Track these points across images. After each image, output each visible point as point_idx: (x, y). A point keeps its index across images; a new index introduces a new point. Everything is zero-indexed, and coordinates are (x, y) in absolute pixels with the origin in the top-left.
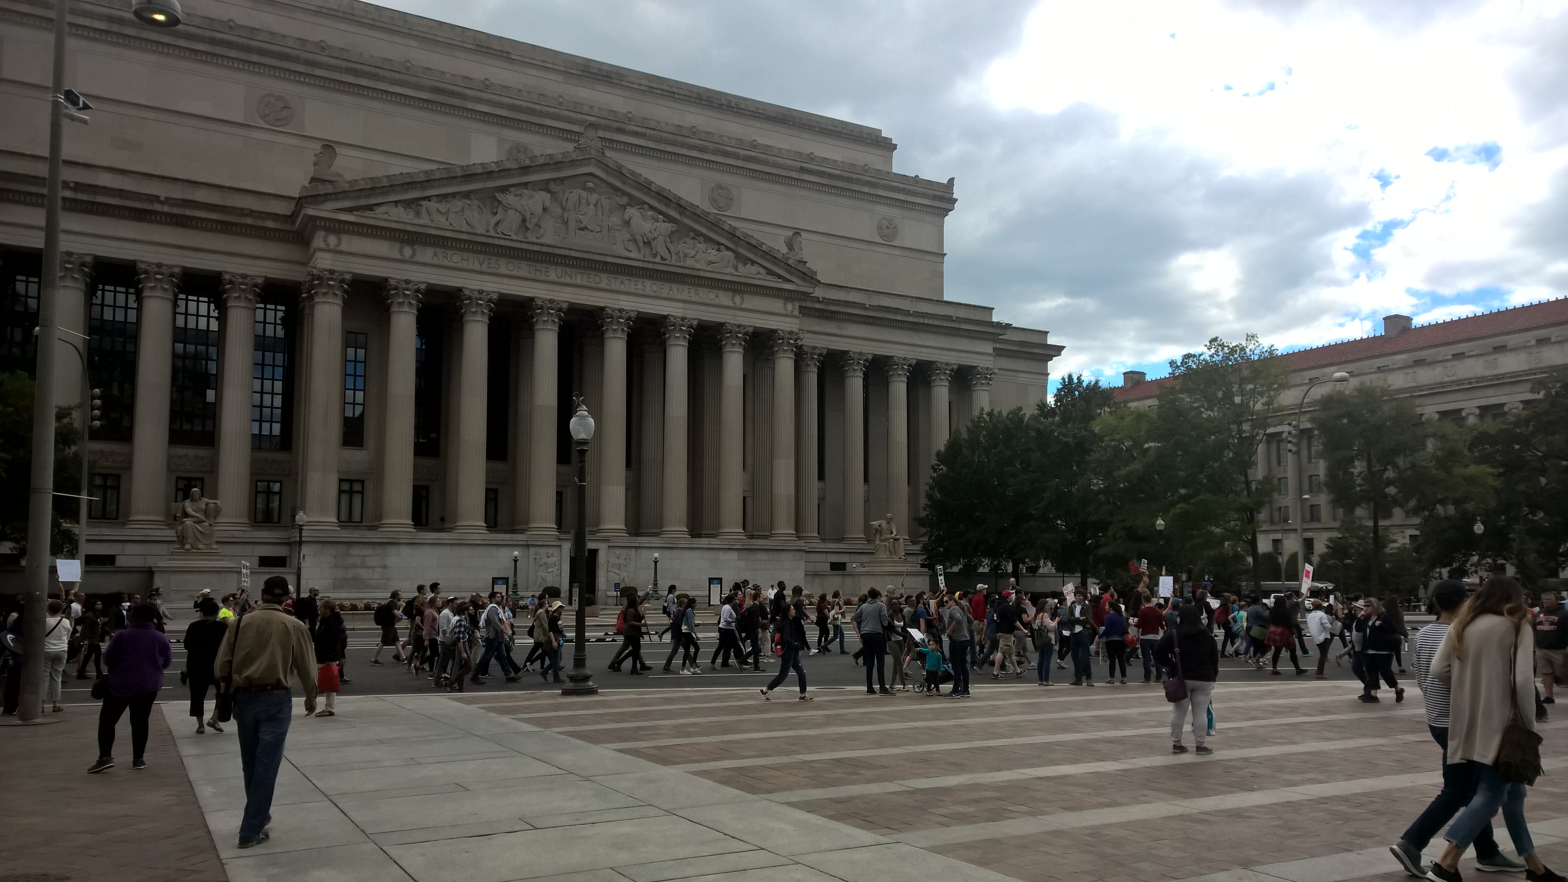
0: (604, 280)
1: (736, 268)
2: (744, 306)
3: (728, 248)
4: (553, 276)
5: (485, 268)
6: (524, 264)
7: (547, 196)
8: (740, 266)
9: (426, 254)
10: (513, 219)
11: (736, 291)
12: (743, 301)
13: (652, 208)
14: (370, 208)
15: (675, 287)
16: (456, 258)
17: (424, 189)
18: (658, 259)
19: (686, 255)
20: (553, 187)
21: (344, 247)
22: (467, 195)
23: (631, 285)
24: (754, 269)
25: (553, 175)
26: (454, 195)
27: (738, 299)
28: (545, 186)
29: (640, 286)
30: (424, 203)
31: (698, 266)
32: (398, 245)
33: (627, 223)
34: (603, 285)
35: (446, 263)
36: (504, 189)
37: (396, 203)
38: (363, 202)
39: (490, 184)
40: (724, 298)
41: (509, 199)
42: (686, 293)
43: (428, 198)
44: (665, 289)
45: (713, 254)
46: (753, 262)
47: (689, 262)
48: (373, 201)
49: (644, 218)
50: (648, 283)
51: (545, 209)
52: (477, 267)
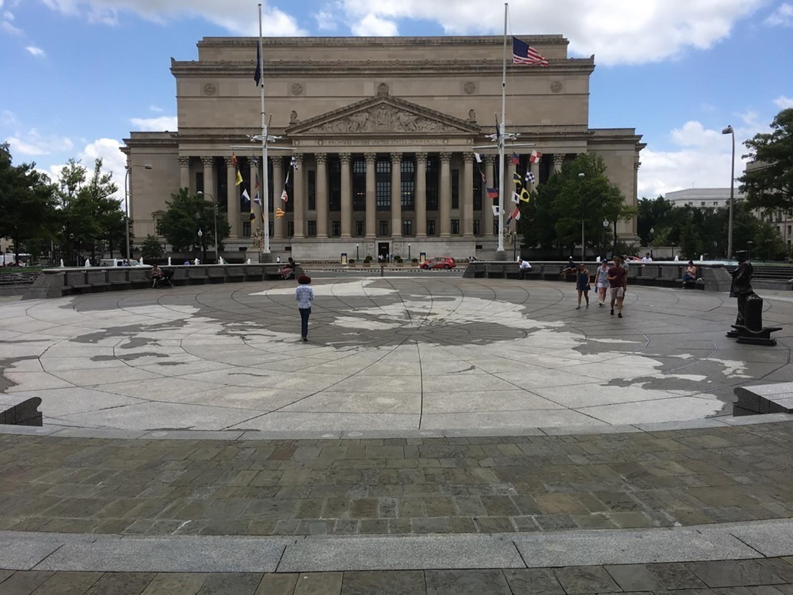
0: (390, 142)
1: (444, 129)
2: (449, 144)
3: (439, 122)
4: (371, 144)
5: (346, 144)
6: (360, 141)
7: (367, 114)
8: (446, 128)
9: (326, 143)
10: (355, 125)
11: (445, 139)
12: (448, 142)
13: (407, 111)
14: (307, 130)
15: (419, 141)
16: (336, 143)
17: (324, 120)
18: (411, 131)
19: (422, 127)
20: (370, 111)
21: (301, 145)
22: (339, 119)
23: (400, 142)
24: (451, 129)
25: (369, 106)
26: (334, 120)
27: (446, 142)
28: (366, 111)
29: (404, 142)
30: (324, 125)
31: (427, 131)
32: (317, 141)
33: (399, 119)
34: (390, 144)
35: (333, 145)
36: (351, 115)
37: (315, 127)
38: (305, 129)
39: (346, 114)
40: (440, 142)
41: (353, 118)
42: (424, 142)
43: (325, 123)
44: (415, 142)
45: (434, 125)
46: (451, 126)
47: (424, 130)
48: (308, 128)
49: (405, 115)
50: (408, 141)
51: (367, 119)
52: (344, 144)
